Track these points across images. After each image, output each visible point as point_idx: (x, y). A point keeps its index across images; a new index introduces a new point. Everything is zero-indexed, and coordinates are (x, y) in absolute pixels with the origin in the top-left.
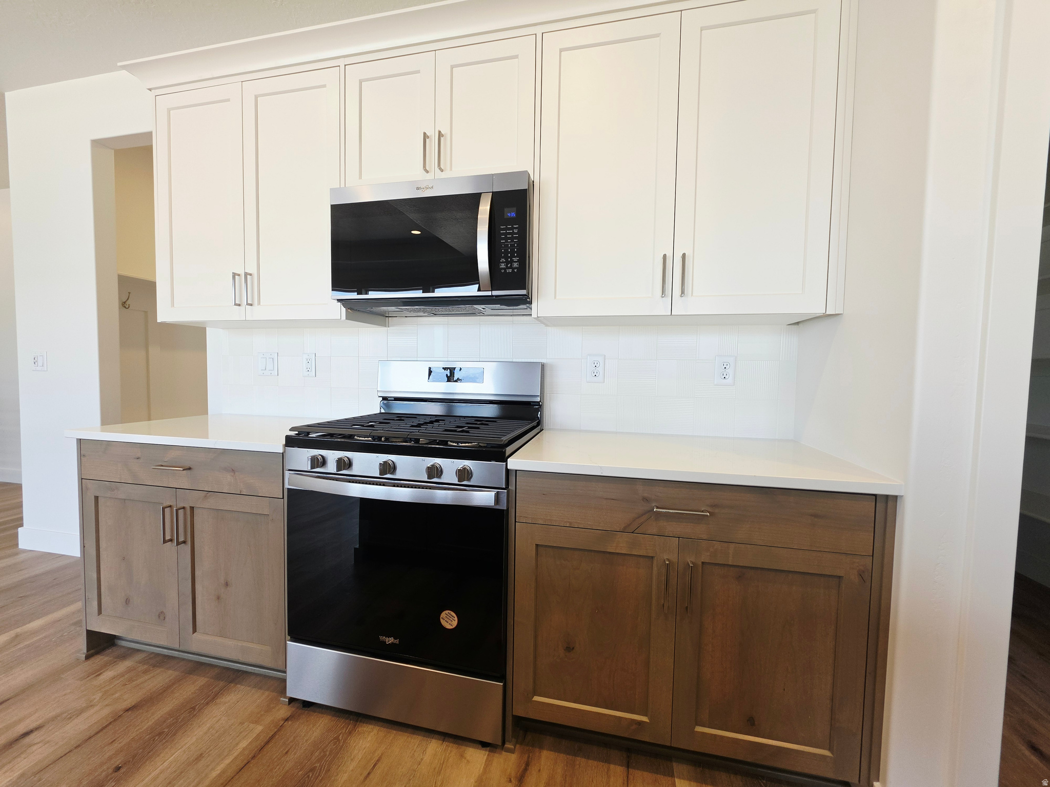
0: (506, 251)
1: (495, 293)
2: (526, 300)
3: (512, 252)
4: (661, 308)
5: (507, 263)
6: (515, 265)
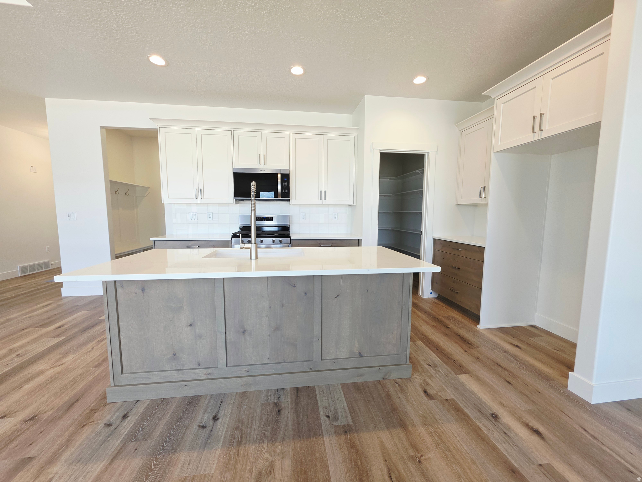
0: (284, 188)
1: (282, 198)
2: (289, 200)
3: (286, 189)
4: (320, 202)
5: (285, 191)
6: (287, 192)
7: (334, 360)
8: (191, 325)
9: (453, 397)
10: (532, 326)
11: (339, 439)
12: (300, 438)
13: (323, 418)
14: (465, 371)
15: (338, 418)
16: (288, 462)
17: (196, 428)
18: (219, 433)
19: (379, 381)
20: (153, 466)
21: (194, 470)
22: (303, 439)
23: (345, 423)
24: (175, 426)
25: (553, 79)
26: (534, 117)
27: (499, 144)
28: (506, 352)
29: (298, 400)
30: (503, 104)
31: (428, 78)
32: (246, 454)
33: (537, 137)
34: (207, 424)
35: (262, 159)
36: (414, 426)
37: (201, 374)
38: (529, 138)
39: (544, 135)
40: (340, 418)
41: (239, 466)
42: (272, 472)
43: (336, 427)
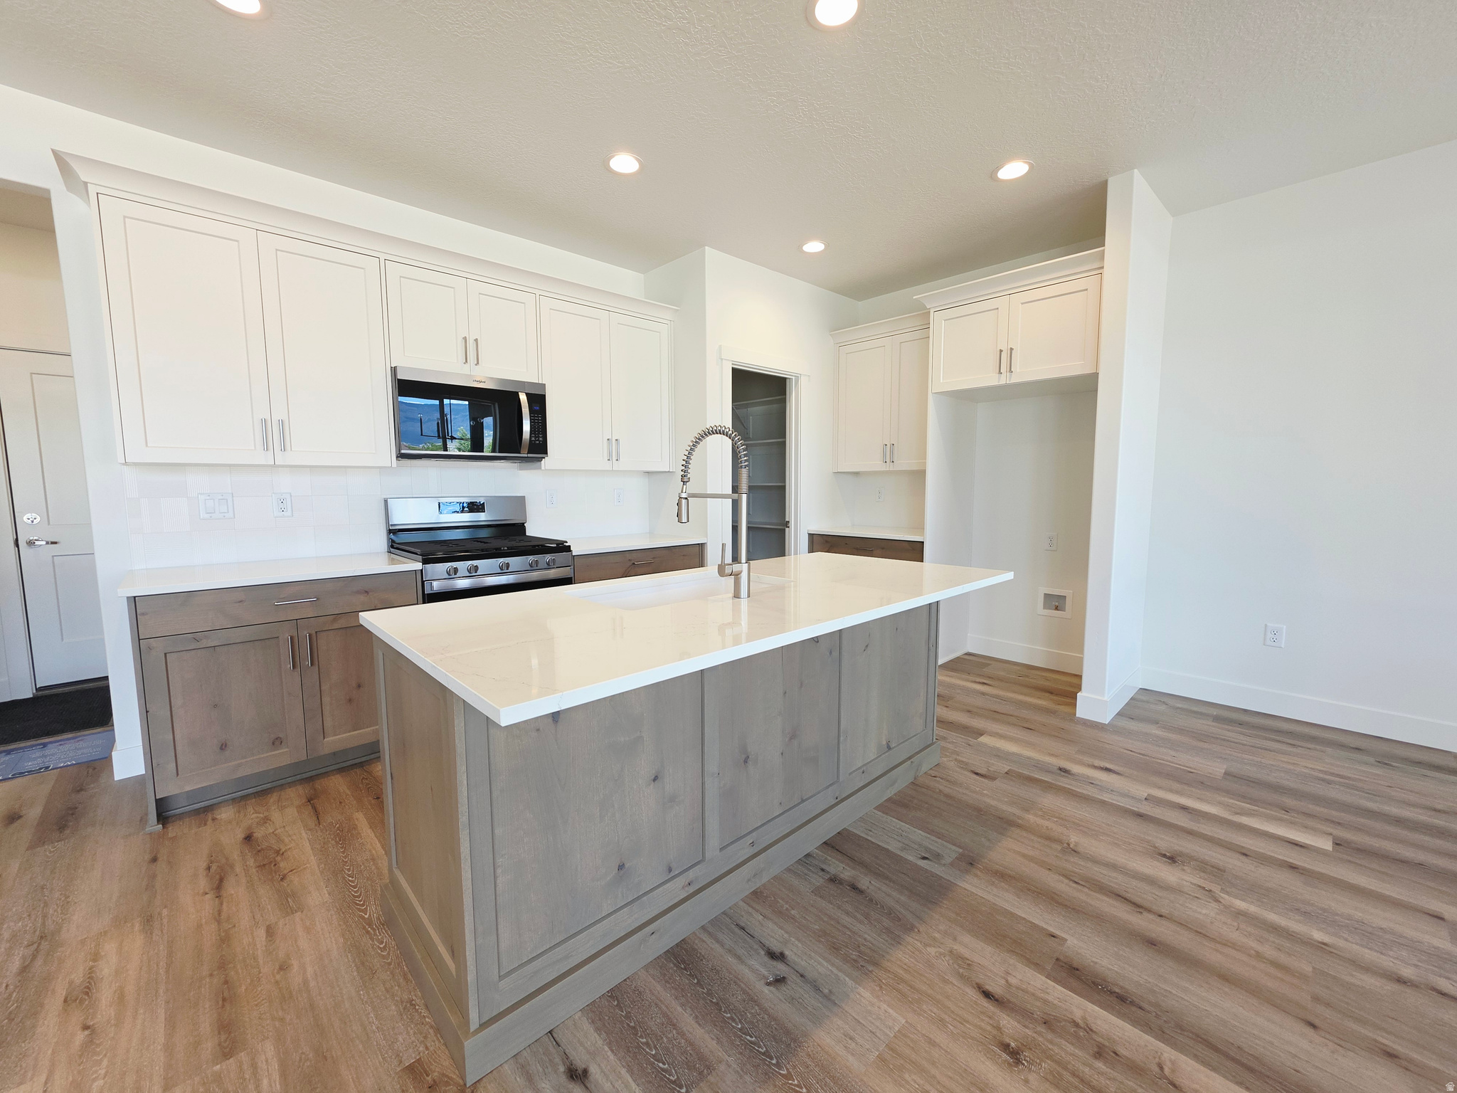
0: (535, 430)
1: (530, 455)
2: (540, 460)
3: (538, 431)
5: (536, 437)
6: (541, 439)
7: (861, 771)
8: (655, 779)
9: (1009, 768)
10: (966, 654)
11: (976, 876)
12: (936, 903)
13: (922, 863)
14: (981, 733)
15: (939, 853)
16: (967, 939)
17: (770, 991)
18: (820, 970)
19: (912, 782)
20: (802, 1088)
21: (874, 1039)
22: (941, 902)
23: (954, 855)
24: (725, 1012)
25: (1022, 304)
26: (1001, 351)
27: (941, 381)
28: (983, 694)
29: (856, 858)
30: (945, 320)
31: (827, 246)
32: (905, 967)
33: (1003, 380)
34: (778, 973)
35: (471, 349)
36: (1019, 817)
37: (676, 889)
38: (990, 379)
39: (1015, 379)
40: (939, 851)
41: (924, 988)
42: (970, 963)
43: (952, 864)
